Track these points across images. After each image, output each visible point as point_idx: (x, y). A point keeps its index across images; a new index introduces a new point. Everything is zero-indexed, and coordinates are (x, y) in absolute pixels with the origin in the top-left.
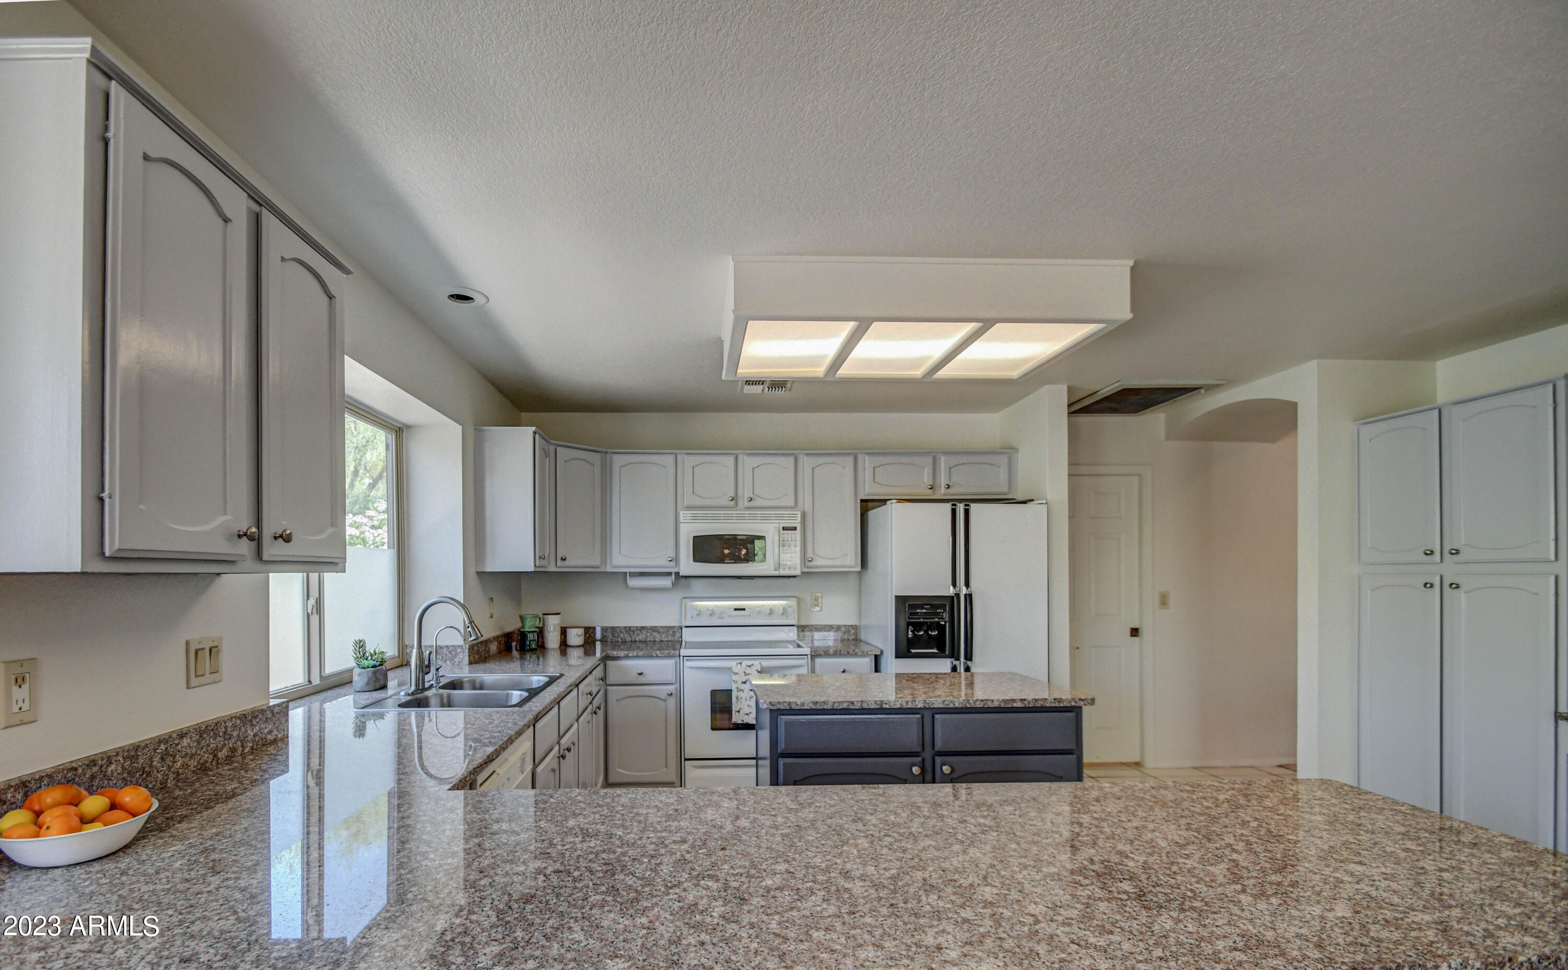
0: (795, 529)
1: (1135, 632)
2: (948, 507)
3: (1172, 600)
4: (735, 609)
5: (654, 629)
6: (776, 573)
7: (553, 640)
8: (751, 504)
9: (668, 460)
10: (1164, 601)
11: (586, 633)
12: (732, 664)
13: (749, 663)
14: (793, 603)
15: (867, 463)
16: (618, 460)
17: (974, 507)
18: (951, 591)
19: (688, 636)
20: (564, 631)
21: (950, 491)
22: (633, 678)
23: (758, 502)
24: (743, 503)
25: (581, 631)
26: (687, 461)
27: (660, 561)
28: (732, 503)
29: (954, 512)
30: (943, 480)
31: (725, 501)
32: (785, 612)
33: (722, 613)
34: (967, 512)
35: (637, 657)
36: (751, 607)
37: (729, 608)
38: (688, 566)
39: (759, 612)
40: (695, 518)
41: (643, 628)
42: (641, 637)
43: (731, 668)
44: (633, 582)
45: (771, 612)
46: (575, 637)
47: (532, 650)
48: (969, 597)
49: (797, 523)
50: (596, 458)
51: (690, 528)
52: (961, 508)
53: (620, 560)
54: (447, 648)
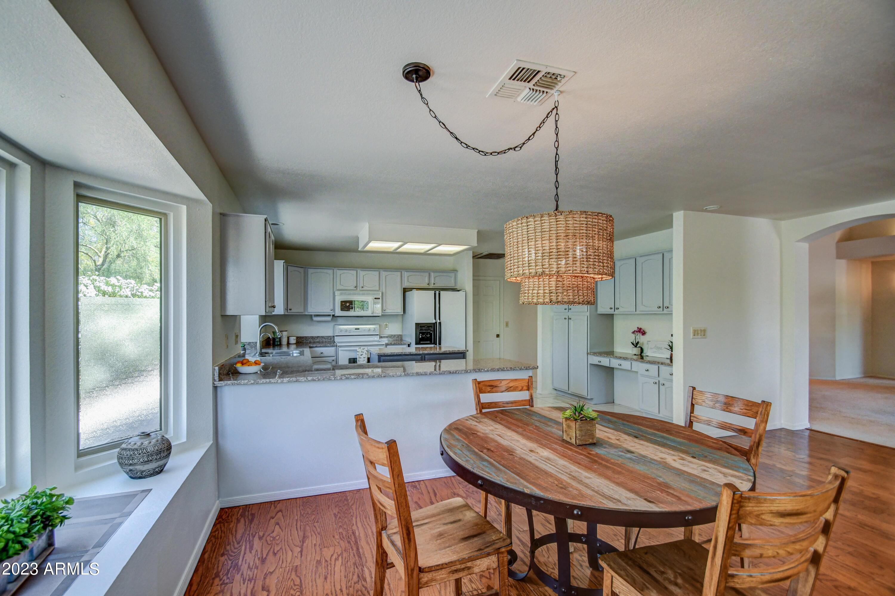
0: (379, 299)
1: (498, 336)
2: (433, 292)
3: (509, 325)
4: (356, 329)
5: (322, 337)
6: (372, 315)
7: (284, 341)
8: (362, 289)
9: (330, 272)
10: (507, 324)
11: (297, 339)
12: (357, 348)
13: (363, 348)
14: (378, 326)
15: (405, 274)
16: (311, 271)
17: (442, 292)
18: (434, 321)
19: (337, 339)
20: (288, 338)
21: (435, 285)
22: (318, 355)
23: (365, 288)
24: (359, 288)
25: (295, 338)
26: (339, 272)
27: (327, 310)
28: (355, 288)
29: (435, 294)
30: (432, 281)
31: (352, 288)
32: (374, 330)
33: (350, 331)
34: (439, 294)
35: (320, 347)
36: (361, 328)
37: (353, 328)
38: (338, 312)
39: (365, 330)
40: (341, 294)
41: (318, 337)
42: (317, 340)
43: (356, 350)
44: (315, 318)
45: (369, 330)
46: (293, 340)
47: (277, 345)
48: (440, 323)
49: (380, 296)
50: (301, 270)
51: (339, 298)
52: (437, 292)
53: (311, 310)
54: (253, 342)
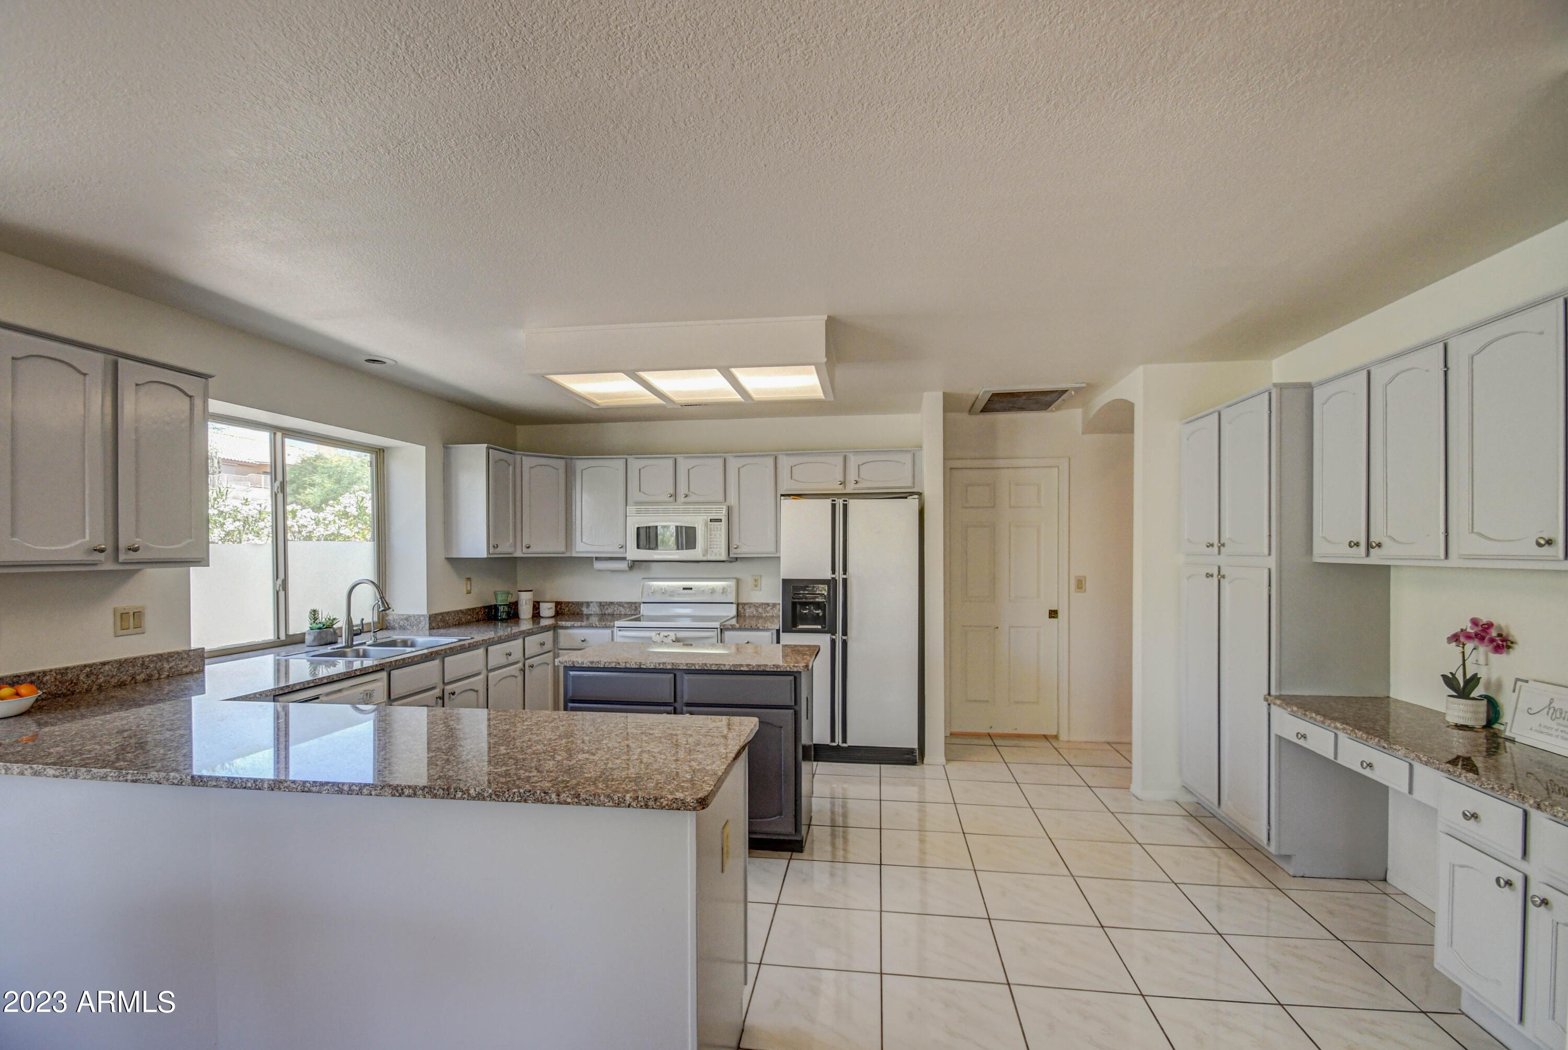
0: (720, 520)
1: (1053, 614)
2: (828, 502)
3: (1089, 585)
4: (684, 589)
5: (620, 604)
6: (705, 559)
7: (525, 611)
8: (688, 499)
9: (620, 464)
10: (1080, 584)
11: (556, 607)
12: (652, 634)
13: (666, 634)
14: (731, 584)
15: (785, 462)
16: (580, 464)
17: (853, 504)
18: (828, 575)
19: (644, 610)
20: (536, 605)
21: (858, 486)
22: (578, 644)
23: (692, 498)
24: (681, 498)
25: (553, 605)
26: (635, 464)
27: (609, 547)
28: (671, 499)
29: (834, 506)
30: (852, 475)
31: (665, 497)
32: (724, 591)
33: (672, 592)
34: (845, 506)
35: (581, 627)
36: (698, 588)
37: (676, 587)
38: (635, 552)
39: (703, 591)
40: (640, 512)
41: (612, 603)
42: (610, 611)
43: (651, 638)
44: (598, 565)
45: (713, 591)
46: (547, 610)
47: (502, 620)
48: (845, 581)
49: (723, 515)
50: (560, 464)
51: (635, 521)
52: (840, 502)
53: (582, 548)
54: (414, 616)
